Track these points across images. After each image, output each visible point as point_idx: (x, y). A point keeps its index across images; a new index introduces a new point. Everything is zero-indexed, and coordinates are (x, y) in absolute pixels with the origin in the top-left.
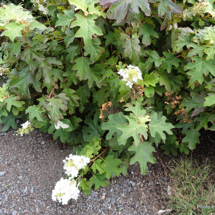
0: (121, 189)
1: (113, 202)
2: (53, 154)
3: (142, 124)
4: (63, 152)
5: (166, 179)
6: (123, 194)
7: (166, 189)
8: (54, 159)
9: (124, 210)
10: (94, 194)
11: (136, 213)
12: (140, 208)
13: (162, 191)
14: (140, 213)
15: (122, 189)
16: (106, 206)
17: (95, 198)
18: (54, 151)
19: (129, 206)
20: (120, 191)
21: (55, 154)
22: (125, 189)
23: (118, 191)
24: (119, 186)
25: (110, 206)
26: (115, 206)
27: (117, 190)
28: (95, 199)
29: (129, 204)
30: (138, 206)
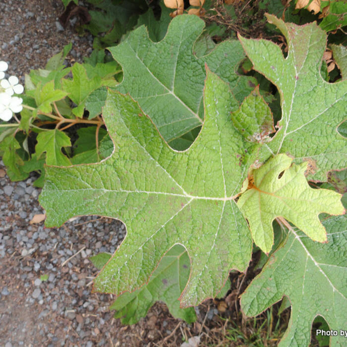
0: (95, 236)
1: (49, 247)
2: (31, 14)
3: (262, 204)
4: (61, 32)
5: (210, 317)
6: (89, 252)
7: (185, 337)
8: (23, 26)
9: (51, 286)
10: (28, 190)
11: (72, 317)
12: (89, 317)
13: (174, 331)
14: (78, 324)
15: (97, 241)
16: (22, 243)
17: (18, 200)
18: (42, 10)
19: (69, 288)
20: (89, 238)
21: (38, 19)
22: (104, 246)
23: (85, 234)
24: (99, 225)
25: (31, 251)
26: (44, 259)
27: (88, 230)
28: (16, 203)
29: (74, 285)
30: (91, 308)
